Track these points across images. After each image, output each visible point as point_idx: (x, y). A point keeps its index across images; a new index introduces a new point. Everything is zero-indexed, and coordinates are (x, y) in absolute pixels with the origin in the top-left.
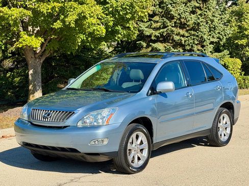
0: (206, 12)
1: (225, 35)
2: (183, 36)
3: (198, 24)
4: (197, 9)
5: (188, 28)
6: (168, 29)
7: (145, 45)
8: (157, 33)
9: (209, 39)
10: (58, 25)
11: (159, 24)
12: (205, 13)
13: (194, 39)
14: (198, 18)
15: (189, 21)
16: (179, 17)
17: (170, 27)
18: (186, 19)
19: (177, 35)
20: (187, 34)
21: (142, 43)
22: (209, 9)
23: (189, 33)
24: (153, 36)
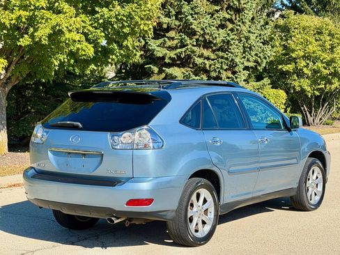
0: (240, 26)
1: (265, 58)
2: (208, 58)
3: (228, 42)
4: (228, 22)
5: (214, 48)
6: (187, 49)
7: (156, 69)
8: (172, 54)
9: (243, 63)
10: (25, 41)
11: (175, 42)
12: (238, 27)
13: (222, 63)
14: (228, 34)
15: (216, 38)
16: (202, 32)
17: (190, 46)
18: (211, 35)
19: (199, 56)
20: (213, 56)
21: (152, 67)
22: (243, 23)
23: (216, 54)
24: (167, 58)
